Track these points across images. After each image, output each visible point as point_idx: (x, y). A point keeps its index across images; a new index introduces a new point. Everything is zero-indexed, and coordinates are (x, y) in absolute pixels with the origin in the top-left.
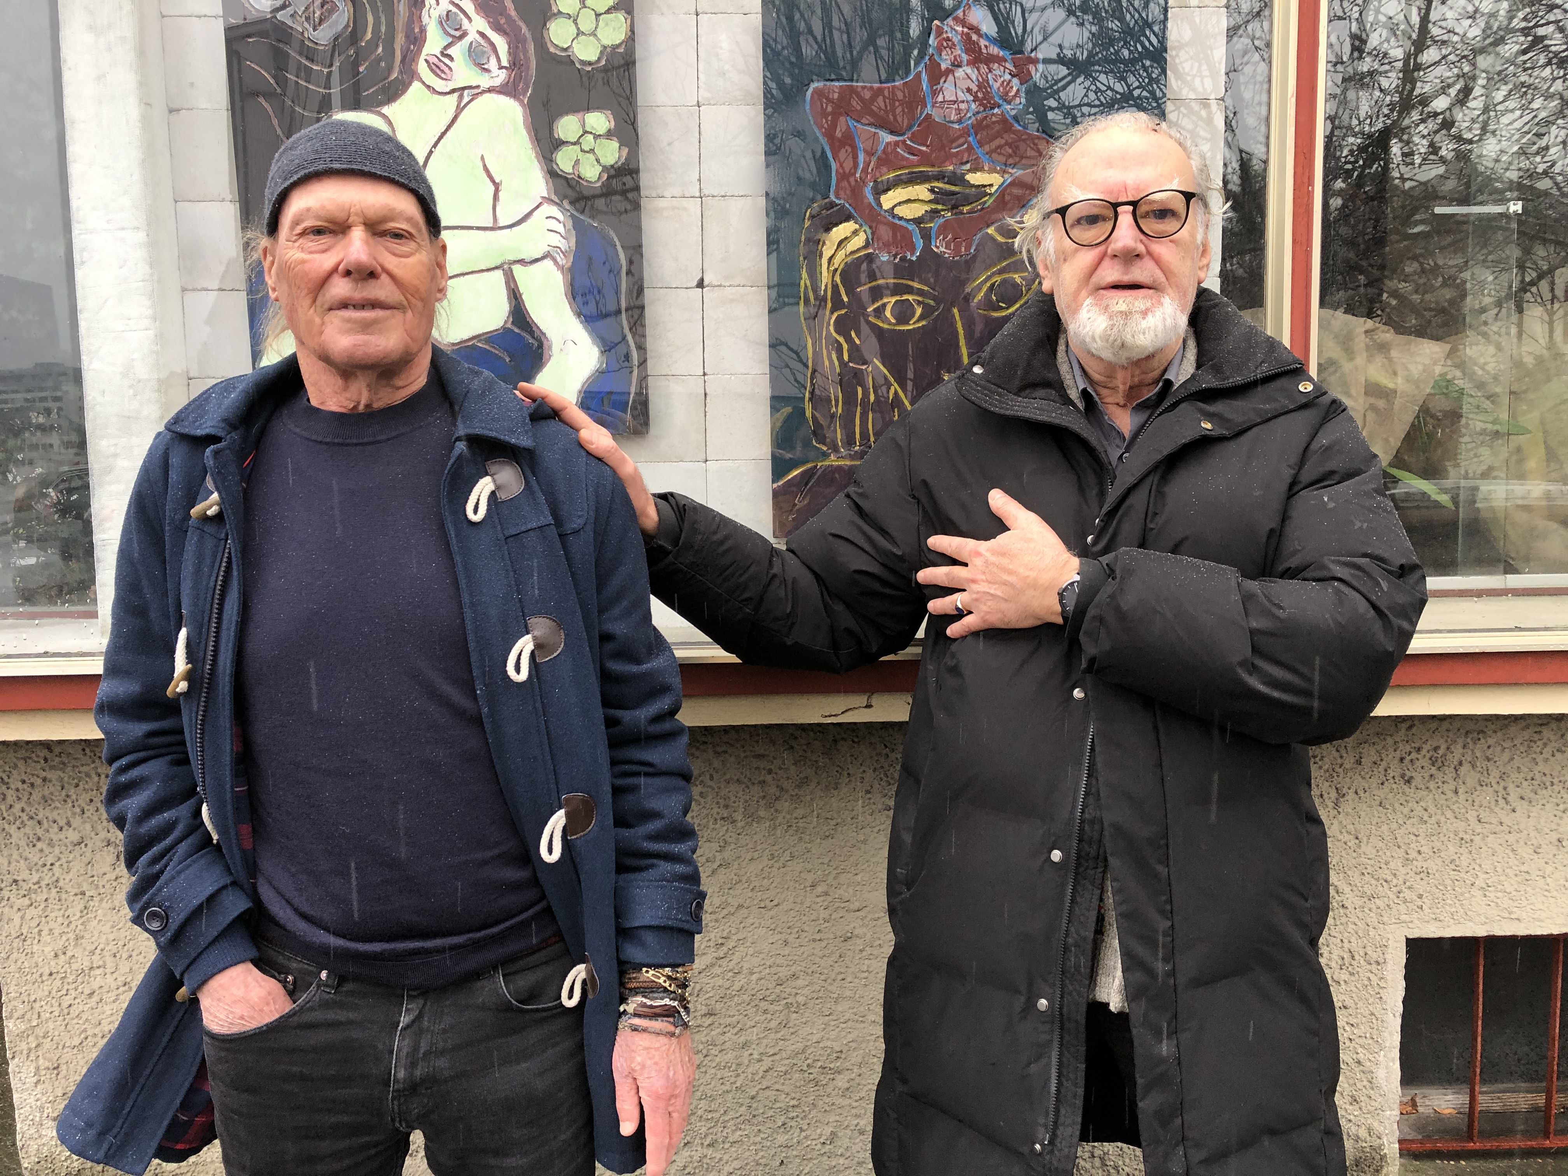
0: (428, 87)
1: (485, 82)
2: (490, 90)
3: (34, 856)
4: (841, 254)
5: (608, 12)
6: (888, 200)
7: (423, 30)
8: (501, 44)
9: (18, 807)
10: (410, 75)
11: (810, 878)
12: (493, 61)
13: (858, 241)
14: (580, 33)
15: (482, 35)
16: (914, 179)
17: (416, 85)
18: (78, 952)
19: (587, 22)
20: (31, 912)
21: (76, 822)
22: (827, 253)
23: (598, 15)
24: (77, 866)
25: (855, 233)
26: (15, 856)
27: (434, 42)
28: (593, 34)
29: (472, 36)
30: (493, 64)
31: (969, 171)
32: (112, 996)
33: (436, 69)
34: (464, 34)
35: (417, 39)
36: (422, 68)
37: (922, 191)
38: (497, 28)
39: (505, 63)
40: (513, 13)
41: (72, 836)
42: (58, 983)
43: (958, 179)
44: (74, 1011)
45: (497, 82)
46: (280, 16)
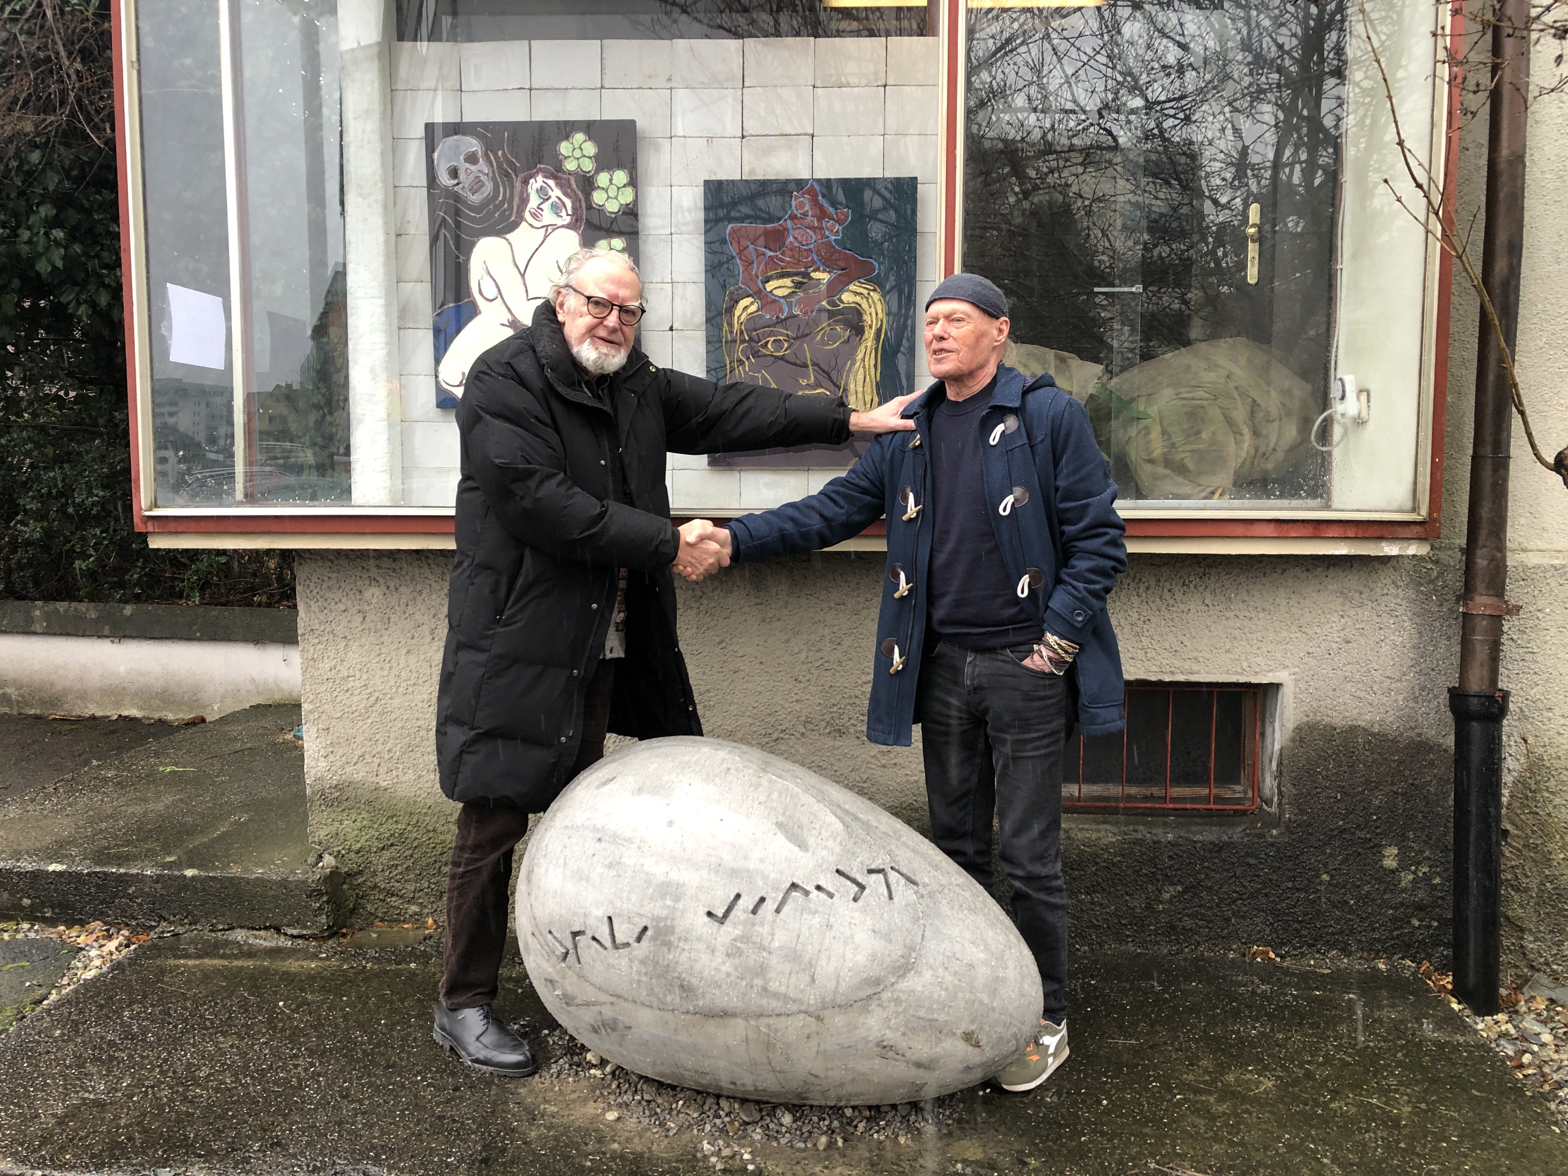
0: (531, 225)
1: (559, 222)
2: (563, 226)
3: (322, 617)
4: (745, 314)
5: (624, 186)
6: (770, 286)
7: (528, 196)
8: (568, 203)
9: (315, 591)
10: (521, 218)
11: (718, 639)
12: (564, 211)
13: (753, 308)
14: (609, 197)
15: (559, 198)
16: (782, 276)
17: (524, 223)
18: (342, 668)
19: (612, 192)
20: (320, 646)
21: (344, 600)
22: (737, 313)
23: (618, 188)
24: (344, 623)
25: (752, 303)
26: (313, 616)
27: (534, 201)
28: (616, 198)
29: (553, 199)
30: (564, 213)
31: (815, 271)
32: (357, 692)
33: (534, 216)
34: (550, 198)
35: (525, 201)
36: (527, 215)
37: (787, 282)
38: (566, 194)
39: (570, 212)
40: (574, 186)
41: (342, 607)
42: (331, 684)
43: (806, 275)
44: (339, 699)
45: (566, 223)
46: (456, 188)
